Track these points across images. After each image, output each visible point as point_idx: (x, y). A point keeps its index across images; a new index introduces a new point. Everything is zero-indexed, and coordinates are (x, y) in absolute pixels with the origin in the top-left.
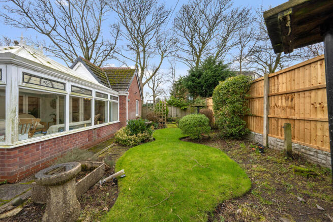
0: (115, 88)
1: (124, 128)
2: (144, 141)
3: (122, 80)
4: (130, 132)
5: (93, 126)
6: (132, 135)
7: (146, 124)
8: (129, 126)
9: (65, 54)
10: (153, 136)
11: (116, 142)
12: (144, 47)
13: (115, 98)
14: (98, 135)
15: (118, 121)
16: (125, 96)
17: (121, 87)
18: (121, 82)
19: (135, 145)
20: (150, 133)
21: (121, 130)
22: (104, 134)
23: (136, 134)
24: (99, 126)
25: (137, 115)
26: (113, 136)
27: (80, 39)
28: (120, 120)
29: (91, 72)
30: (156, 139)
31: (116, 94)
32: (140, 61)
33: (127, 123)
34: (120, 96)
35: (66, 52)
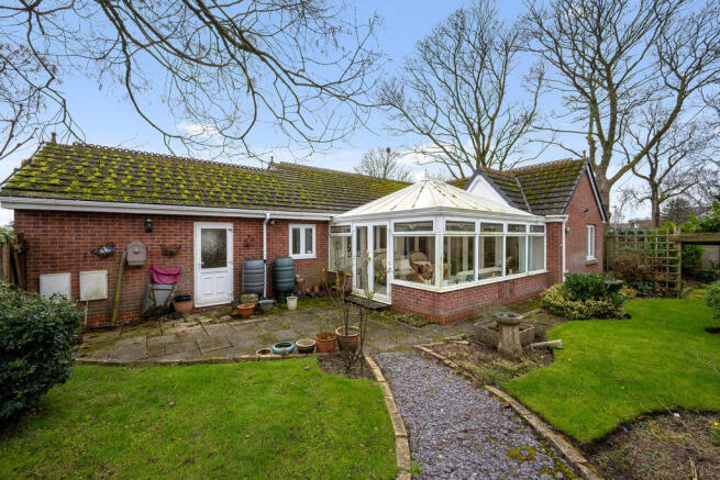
0: (537, 209)
1: (559, 286)
2: (601, 315)
3: (554, 190)
4: (570, 294)
5: (504, 278)
6: (574, 300)
7: (606, 285)
8: (569, 284)
9: (447, 153)
10: (624, 310)
11: (544, 308)
12: (612, 88)
13: (539, 228)
14: (511, 292)
15: (544, 271)
16: (560, 223)
17: (551, 206)
18: (551, 195)
19: (581, 319)
20: (618, 304)
21: (553, 289)
22: (520, 292)
23: (584, 301)
24: (512, 277)
25: (590, 258)
26: (537, 297)
27: (467, 119)
28: (548, 268)
29: (495, 188)
30: (633, 317)
31: (541, 220)
32: (600, 128)
33: (564, 278)
34: (548, 224)
35: (448, 149)
